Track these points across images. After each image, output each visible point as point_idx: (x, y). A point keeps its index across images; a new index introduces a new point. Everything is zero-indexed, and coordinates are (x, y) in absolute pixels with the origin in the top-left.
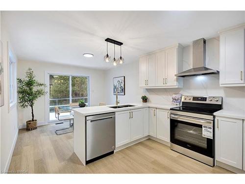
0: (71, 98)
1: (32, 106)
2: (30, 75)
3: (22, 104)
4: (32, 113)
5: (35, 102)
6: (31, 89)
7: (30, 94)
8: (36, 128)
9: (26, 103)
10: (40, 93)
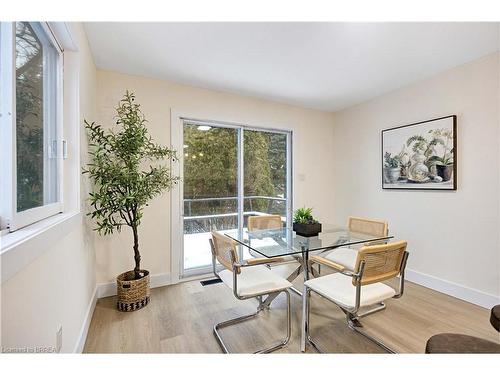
0: (241, 197)
1: (133, 224)
2: (131, 117)
3: (101, 220)
4: (136, 247)
5: (143, 210)
6: (130, 166)
7: (130, 182)
8: (144, 303)
9: (116, 216)
10: (158, 179)
